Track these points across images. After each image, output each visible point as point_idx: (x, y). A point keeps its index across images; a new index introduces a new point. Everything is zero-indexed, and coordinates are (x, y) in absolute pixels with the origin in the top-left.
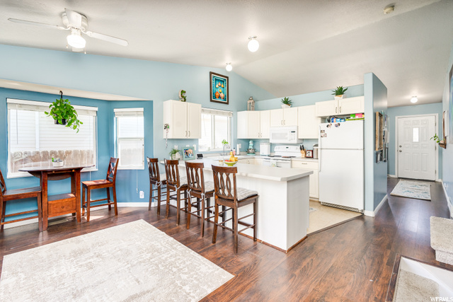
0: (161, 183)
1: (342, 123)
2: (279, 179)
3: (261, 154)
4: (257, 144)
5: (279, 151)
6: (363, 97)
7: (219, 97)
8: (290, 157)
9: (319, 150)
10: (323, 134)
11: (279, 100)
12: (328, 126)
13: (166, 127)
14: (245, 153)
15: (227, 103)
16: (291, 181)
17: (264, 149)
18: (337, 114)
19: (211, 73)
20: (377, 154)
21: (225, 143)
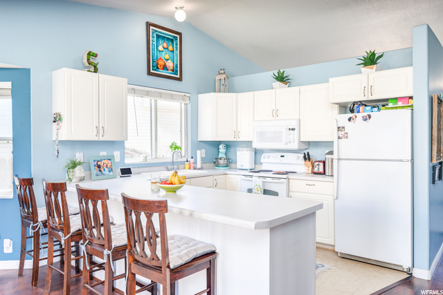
0: (40, 224)
1: (375, 114)
2: (252, 225)
3: (239, 166)
4: (232, 150)
5: (268, 162)
6: (410, 69)
7: (165, 67)
8: (287, 173)
9: (335, 162)
10: (341, 133)
11: (269, 75)
12: (350, 120)
13: (57, 119)
14: (212, 165)
15: (180, 79)
16: (277, 227)
17: (243, 158)
18: (365, 99)
19: (148, 25)
20: (434, 168)
21: (176, 147)
